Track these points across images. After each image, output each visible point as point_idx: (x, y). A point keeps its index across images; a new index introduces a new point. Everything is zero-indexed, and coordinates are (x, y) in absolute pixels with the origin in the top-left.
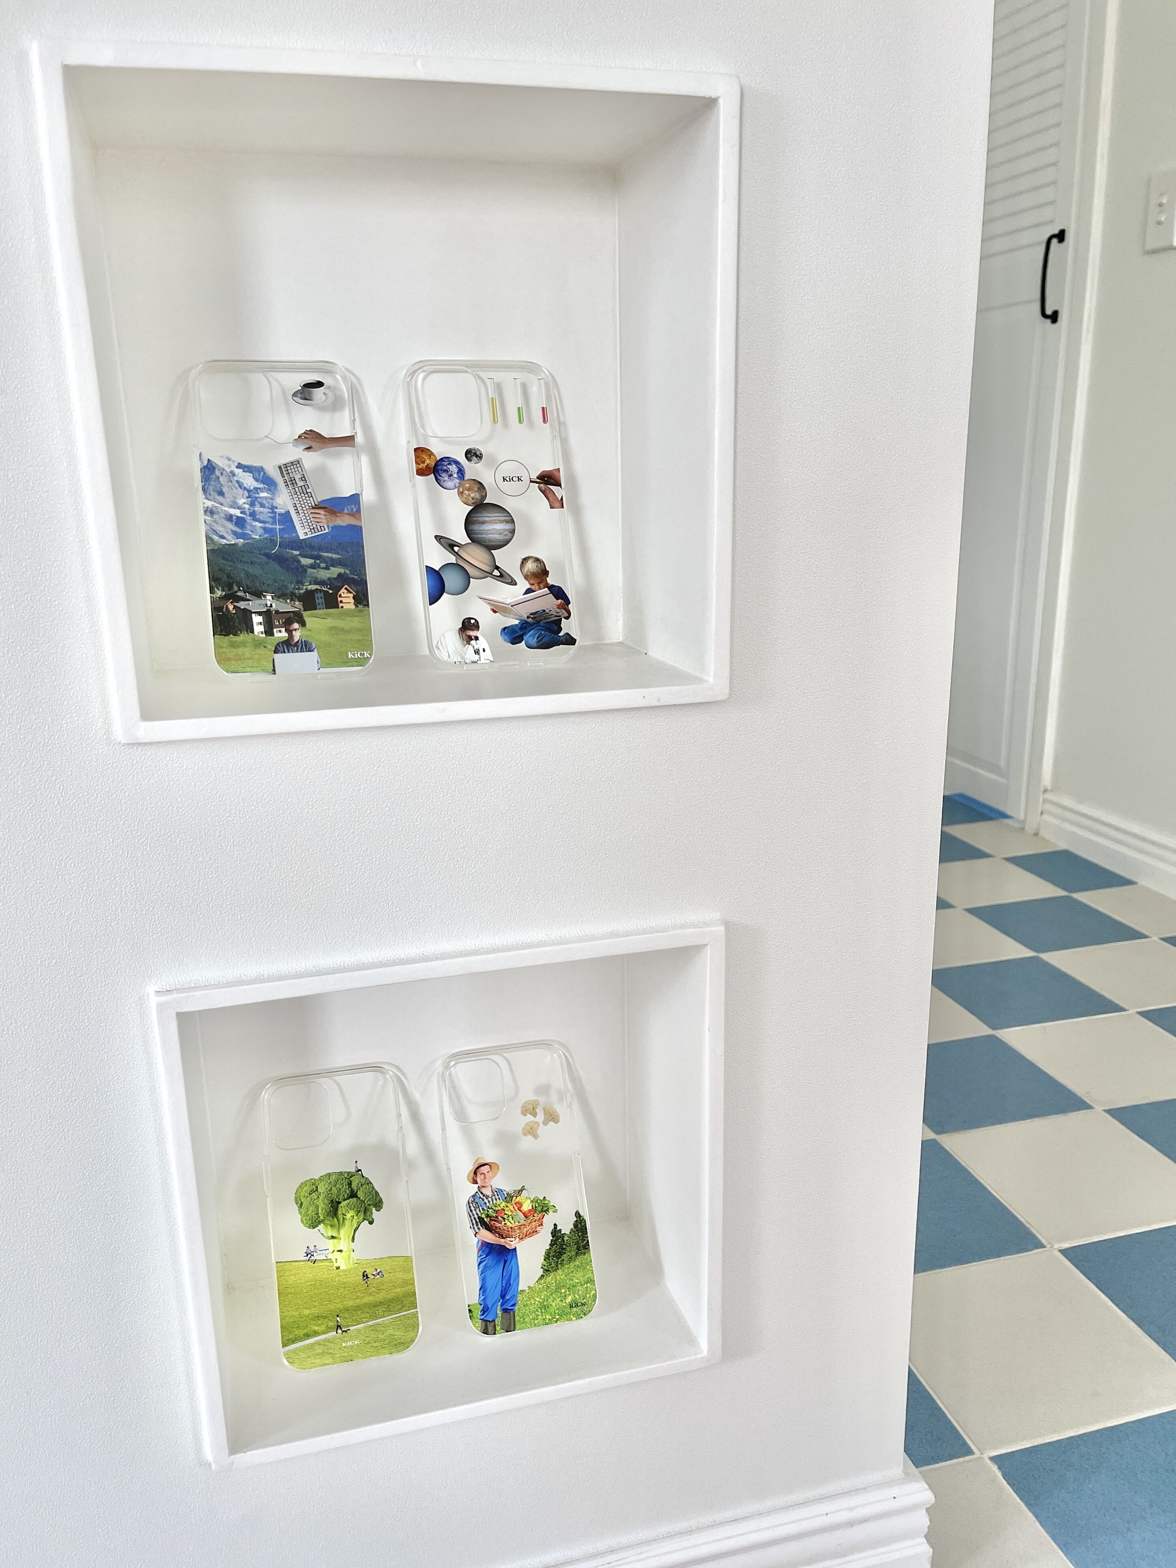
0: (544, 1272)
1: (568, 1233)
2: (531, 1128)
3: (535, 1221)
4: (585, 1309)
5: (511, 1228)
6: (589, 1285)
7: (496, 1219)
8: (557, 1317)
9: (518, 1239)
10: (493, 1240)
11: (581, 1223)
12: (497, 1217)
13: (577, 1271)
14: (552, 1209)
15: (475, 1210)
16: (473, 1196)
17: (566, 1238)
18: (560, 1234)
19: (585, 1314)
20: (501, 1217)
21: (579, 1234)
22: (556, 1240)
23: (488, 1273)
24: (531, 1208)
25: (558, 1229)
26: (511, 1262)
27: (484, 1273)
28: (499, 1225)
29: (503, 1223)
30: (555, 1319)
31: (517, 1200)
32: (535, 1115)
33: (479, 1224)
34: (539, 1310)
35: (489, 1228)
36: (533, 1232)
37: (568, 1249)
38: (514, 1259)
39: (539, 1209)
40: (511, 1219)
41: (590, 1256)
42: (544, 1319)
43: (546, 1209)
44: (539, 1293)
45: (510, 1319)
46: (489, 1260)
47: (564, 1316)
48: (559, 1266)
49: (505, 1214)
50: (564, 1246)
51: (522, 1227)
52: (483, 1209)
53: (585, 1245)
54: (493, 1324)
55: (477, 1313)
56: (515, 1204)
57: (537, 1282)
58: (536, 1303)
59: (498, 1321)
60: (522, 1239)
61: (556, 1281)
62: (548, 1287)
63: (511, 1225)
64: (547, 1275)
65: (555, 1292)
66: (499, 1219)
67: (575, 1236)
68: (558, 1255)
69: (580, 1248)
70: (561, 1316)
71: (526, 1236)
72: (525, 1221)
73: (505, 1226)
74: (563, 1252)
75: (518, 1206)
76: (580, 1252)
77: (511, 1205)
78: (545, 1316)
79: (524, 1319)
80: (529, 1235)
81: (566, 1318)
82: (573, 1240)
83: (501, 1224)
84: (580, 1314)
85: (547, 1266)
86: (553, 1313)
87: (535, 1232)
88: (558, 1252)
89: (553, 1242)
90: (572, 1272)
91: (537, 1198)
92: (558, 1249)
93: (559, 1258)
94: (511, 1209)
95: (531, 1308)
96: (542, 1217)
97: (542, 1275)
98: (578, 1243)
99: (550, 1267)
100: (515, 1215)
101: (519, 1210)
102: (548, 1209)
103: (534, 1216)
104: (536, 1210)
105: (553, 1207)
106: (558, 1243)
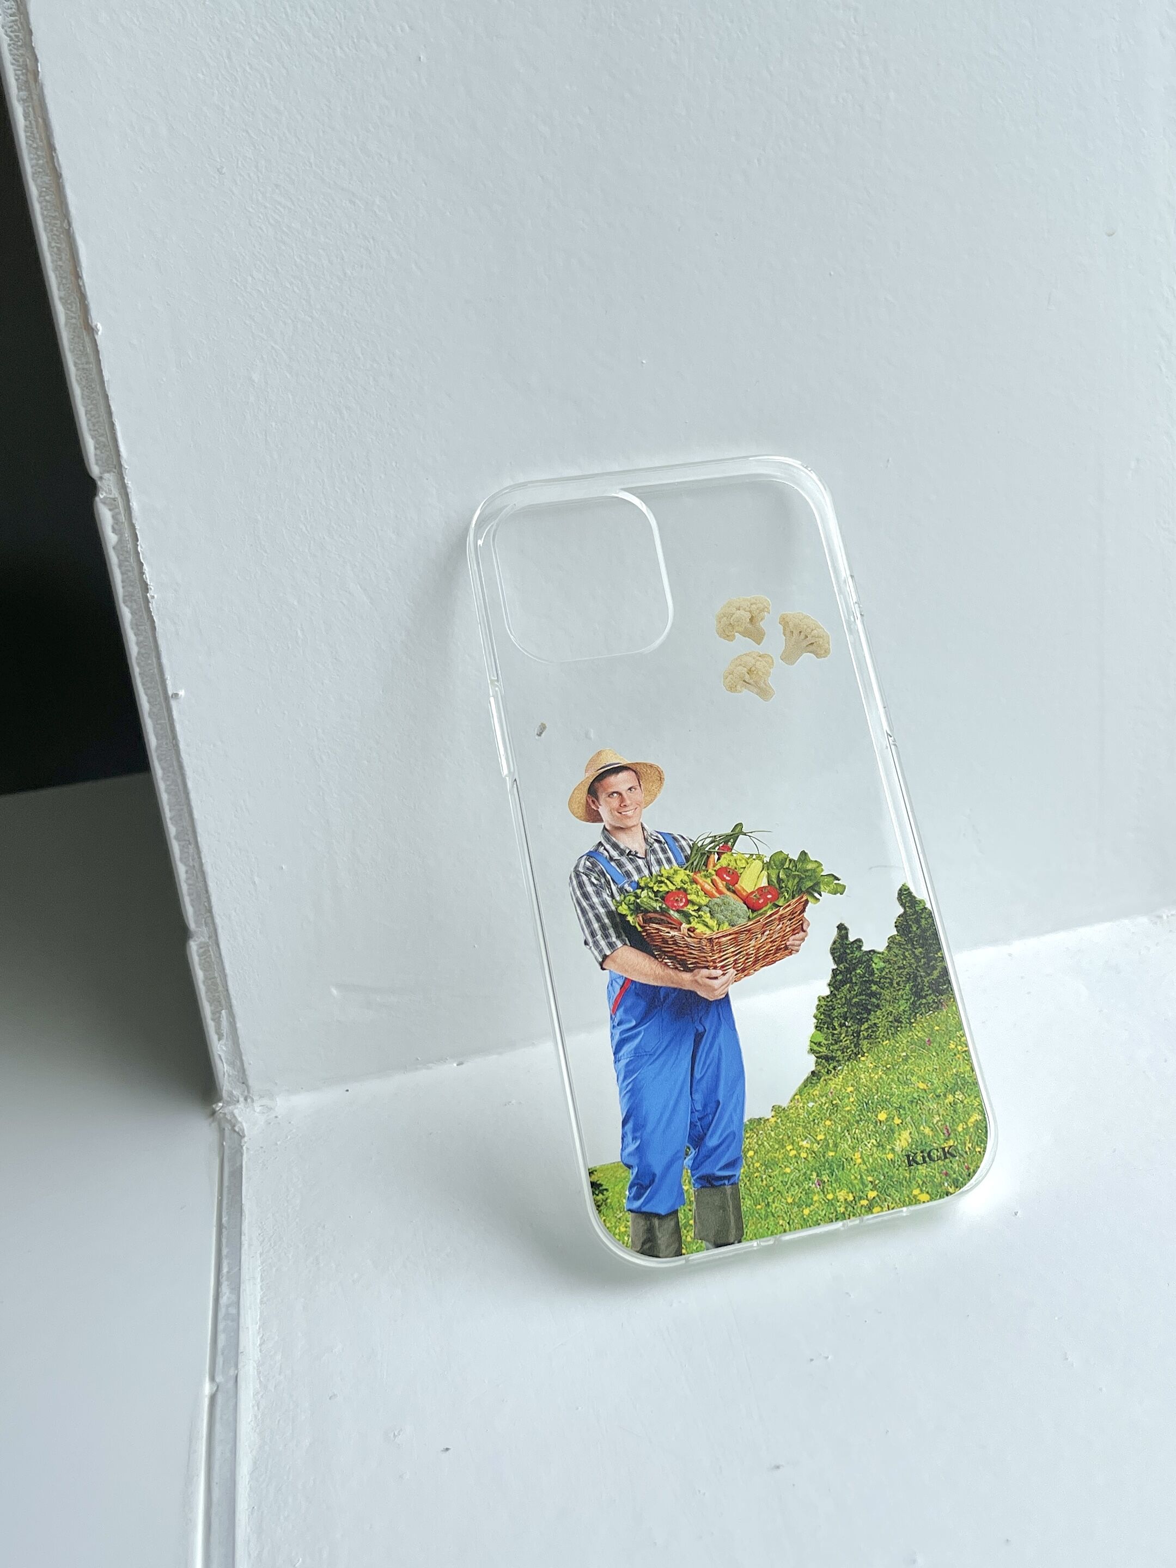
0: (817, 1064)
1: (881, 947)
2: (750, 672)
3: (781, 918)
4: (955, 1166)
5: (710, 940)
6: (959, 1096)
7: (663, 918)
8: (872, 1194)
9: (732, 972)
10: (656, 978)
11: (917, 921)
12: (664, 912)
13: (920, 1056)
14: (828, 884)
17: (877, 964)
18: (857, 954)
19: (957, 1184)
20: (678, 911)
21: (917, 952)
22: (849, 970)
23: (647, 1072)
24: (764, 883)
25: (852, 939)
26: (714, 1038)
28: (673, 933)
29: (685, 926)
30: (864, 1202)
31: (724, 862)
32: (757, 635)
34: (814, 1175)
36: (778, 950)
37: (887, 994)
38: (723, 1028)
39: (791, 884)
40: (707, 917)
41: (957, 1013)
42: (830, 1203)
43: (810, 884)
44: (810, 1125)
45: (723, 1208)
46: (647, 1035)
47: (892, 1191)
48: (865, 1044)
49: (689, 902)
50: (874, 988)
51: (743, 937)
53: (938, 982)
56: (718, 873)
57: (800, 1092)
58: (803, 1155)
59: (686, 1215)
60: (743, 970)
61: (857, 1090)
62: (837, 1105)
63: (708, 932)
64: (828, 1072)
65: (858, 1122)
66: (670, 917)
67: (905, 958)
68: (858, 1013)
69: (922, 990)
70: (883, 1191)
71: (755, 963)
72: (749, 919)
73: (691, 937)
74: (873, 1005)
75: (728, 878)
76: (924, 1001)
77: (706, 876)
78: (834, 1193)
79: (768, 1205)
80: (764, 958)
81: (897, 1196)
82: (899, 968)
83: (680, 930)
84: (941, 1184)
85: (828, 1046)
86: (856, 1182)
87: (782, 950)
88: (857, 1004)
89: (839, 977)
90: (906, 1059)
91: (781, 857)
92: (856, 996)
93: (861, 1022)
94: (707, 887)
95: (788, 1170)
96: (801, 907)
97: (813, 1073)
98: (915, 978)
99: (836, 1047)
100: (719, 906)
101: (729, 889)
102: (817, 884)
103: (776, 905)
104: (781, 887)
105: (831, 879)
106: (854, 980)
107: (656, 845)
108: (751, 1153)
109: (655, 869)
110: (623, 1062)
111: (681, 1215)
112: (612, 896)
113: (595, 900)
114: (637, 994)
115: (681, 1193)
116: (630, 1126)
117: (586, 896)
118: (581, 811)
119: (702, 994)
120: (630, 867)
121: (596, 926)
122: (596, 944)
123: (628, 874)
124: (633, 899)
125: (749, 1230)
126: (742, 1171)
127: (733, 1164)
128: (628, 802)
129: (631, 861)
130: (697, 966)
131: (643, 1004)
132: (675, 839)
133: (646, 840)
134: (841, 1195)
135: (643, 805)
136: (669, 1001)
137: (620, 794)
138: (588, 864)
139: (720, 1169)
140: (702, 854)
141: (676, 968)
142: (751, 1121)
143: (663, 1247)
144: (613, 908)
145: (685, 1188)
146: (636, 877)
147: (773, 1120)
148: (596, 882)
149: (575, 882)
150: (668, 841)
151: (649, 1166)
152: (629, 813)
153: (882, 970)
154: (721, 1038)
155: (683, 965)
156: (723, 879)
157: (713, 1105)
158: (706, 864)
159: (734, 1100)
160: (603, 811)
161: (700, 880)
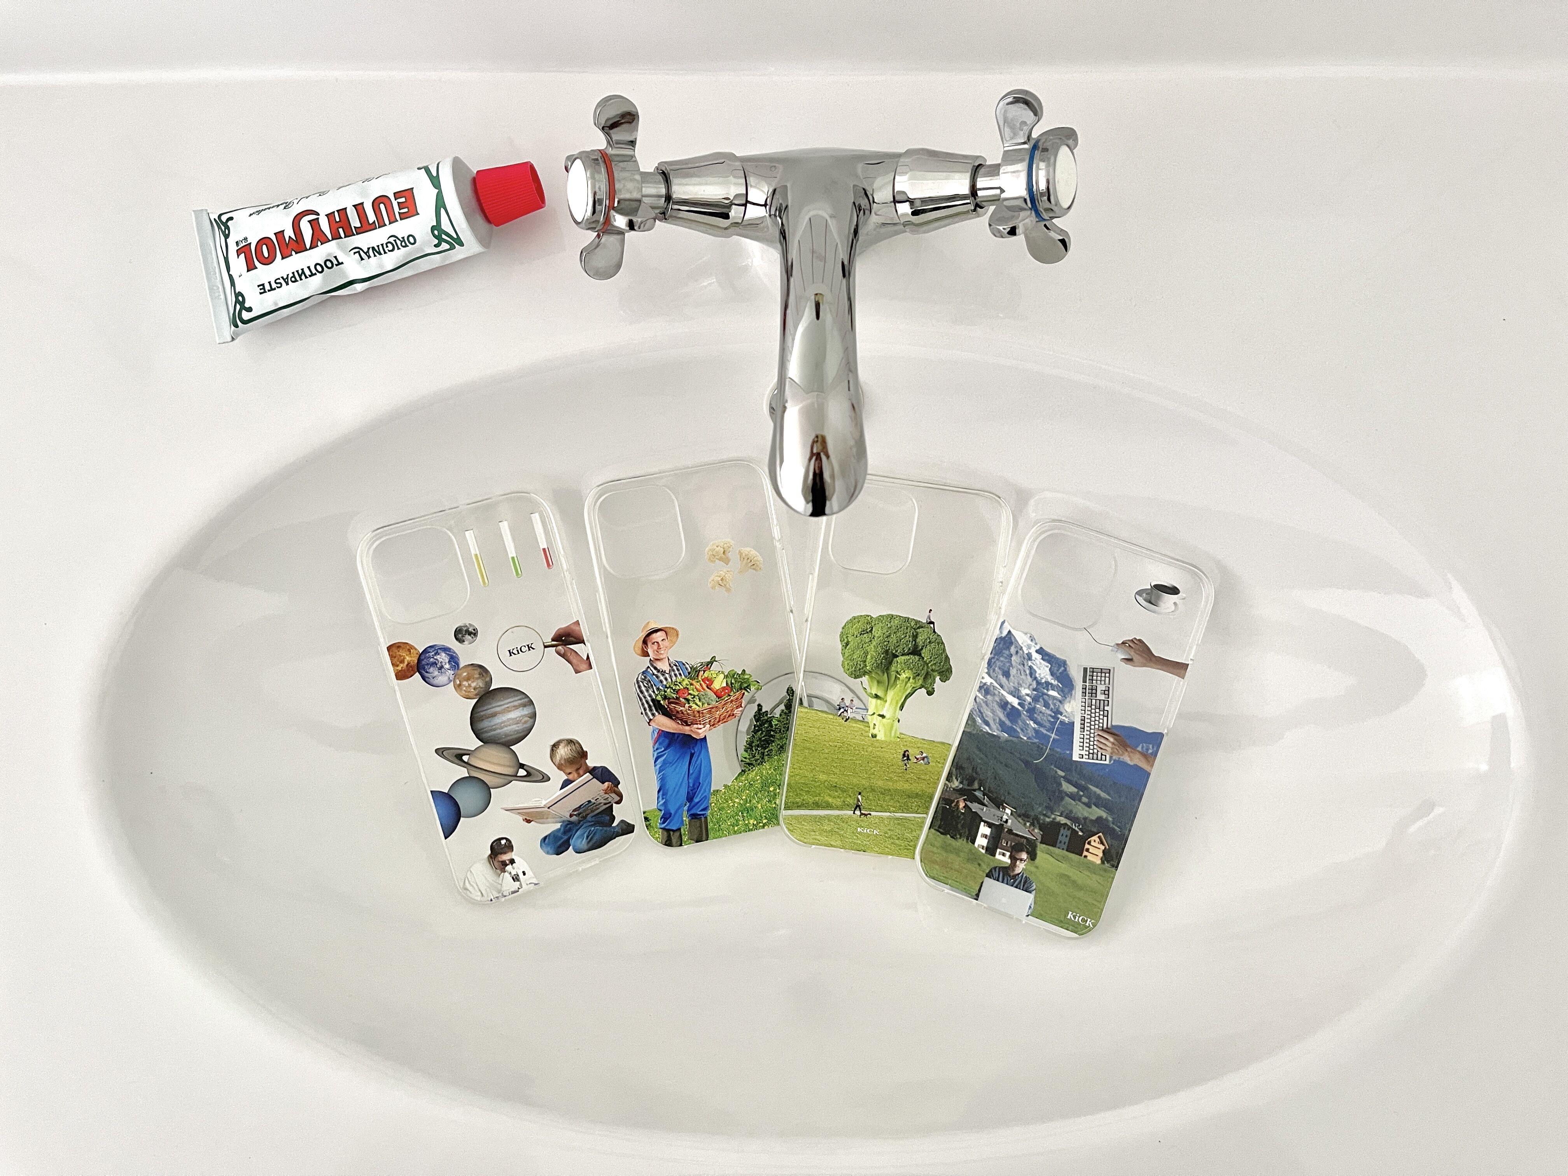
0: (744, 766)
1: (776, 714)
2: (722, 580)
3: (732, 701)
5: (699, 712)
7: (677, 701)
8: (765, 821)
9: (708, 726)
12: (677, 698)
14: (754, 685)
17: (774, 722)
18: (766, 718)
20: (685, 699)
22: (761, 725)
23: (669, 770)
24: (724, 685)
25: (764, 710)
26: (699, 756)
28: (681, 709)
29: (687, 705)
30: (761, 824)
31: (706, 675)
32: (726, 561)
34: (740, 814)
36: (729, 716)
37: (778, 736)
39: (737, 685)
40: (697, 701)
42: (746, 825)
43: (746, 685)
44: (739, 793)
45: (701, 827)
46: (669, 754)
47: (774, 820)
48: (766, 758)
49: (691, 694)
50: (772, 733)
51: (713, 710)
54: (679, 833)
55: (656, 821)
56: (703, 680)
57: (736, 779)
58: (736, 805)
59: (684, 830)
60: (713, 725)
61: (762, 777)
62: (752, 784)
63: (697, 708)
64: (749, 770)
65: (761, 791)
66: (680, 701)
67: (787, 720)
68: (764, 744)
70: (769, 820)
71: (719, 722)
72: (717, 702)
73: (689, 710)
74: (771, 740)
75: (708, 683)
77: (697, 682)
78: (748, 820)
79: (720, 826)
80: (723, 720)
82: (785, 724)
83: (684, 707)
85: (749, 759)
86: (758, 816)
87: (731, 716)
88: (763, 741)
89: (757, 728)
91: (733, 672)
92: (763, 737)
93: (765, 748)
94: (698, 687)
95: (729, 811)
96: (741, 696)
97: (742, 770)
99: (753, 759)
100: (703, 696)
101: (708, 688)
102: (750, 685)
103: (729, 695)
104: (732, 687)
105: (756, 683)
106: (763, 729)
107: (675, 667)
108: (713, 804)
109: (674, 678)
110: (658, 766)
111: (682, 830)
112: (654, 692)
113: (646, 694)
114: (665, 737)
116: (661, 793)
117: (642, 692)
118: (640, 652)
120: (662, 678)
121: (646, 706)
122: (646, 714)
123: (661, 682)
124: (663, 693)
125: (711, 835)
126: (709, 812)
127: (705, 809)
128: (662, 646)
129: (663, 675)
130: (692, 724)
132: (684, 664)
133: (670, 665)
134: (751, 822)
136: (679, 739)
137: (657, 643)
138: (643, 677)
139: (701, 811)
140: (696, 671)
141: (682, 725)
142: (714, 791)
144: (654, 697)
145: (684, 819)
146: (665, 683)
147: (723, 791)
148: (646, 685)
149: (636, 685)
150: (680, 665)
151: (669, 810)
152: (662, 652)
153: (776, 725)
154: (702, 756)
156: (705, 683)
158: (698, 676)
160: (650, 651)
161: (695, 684)
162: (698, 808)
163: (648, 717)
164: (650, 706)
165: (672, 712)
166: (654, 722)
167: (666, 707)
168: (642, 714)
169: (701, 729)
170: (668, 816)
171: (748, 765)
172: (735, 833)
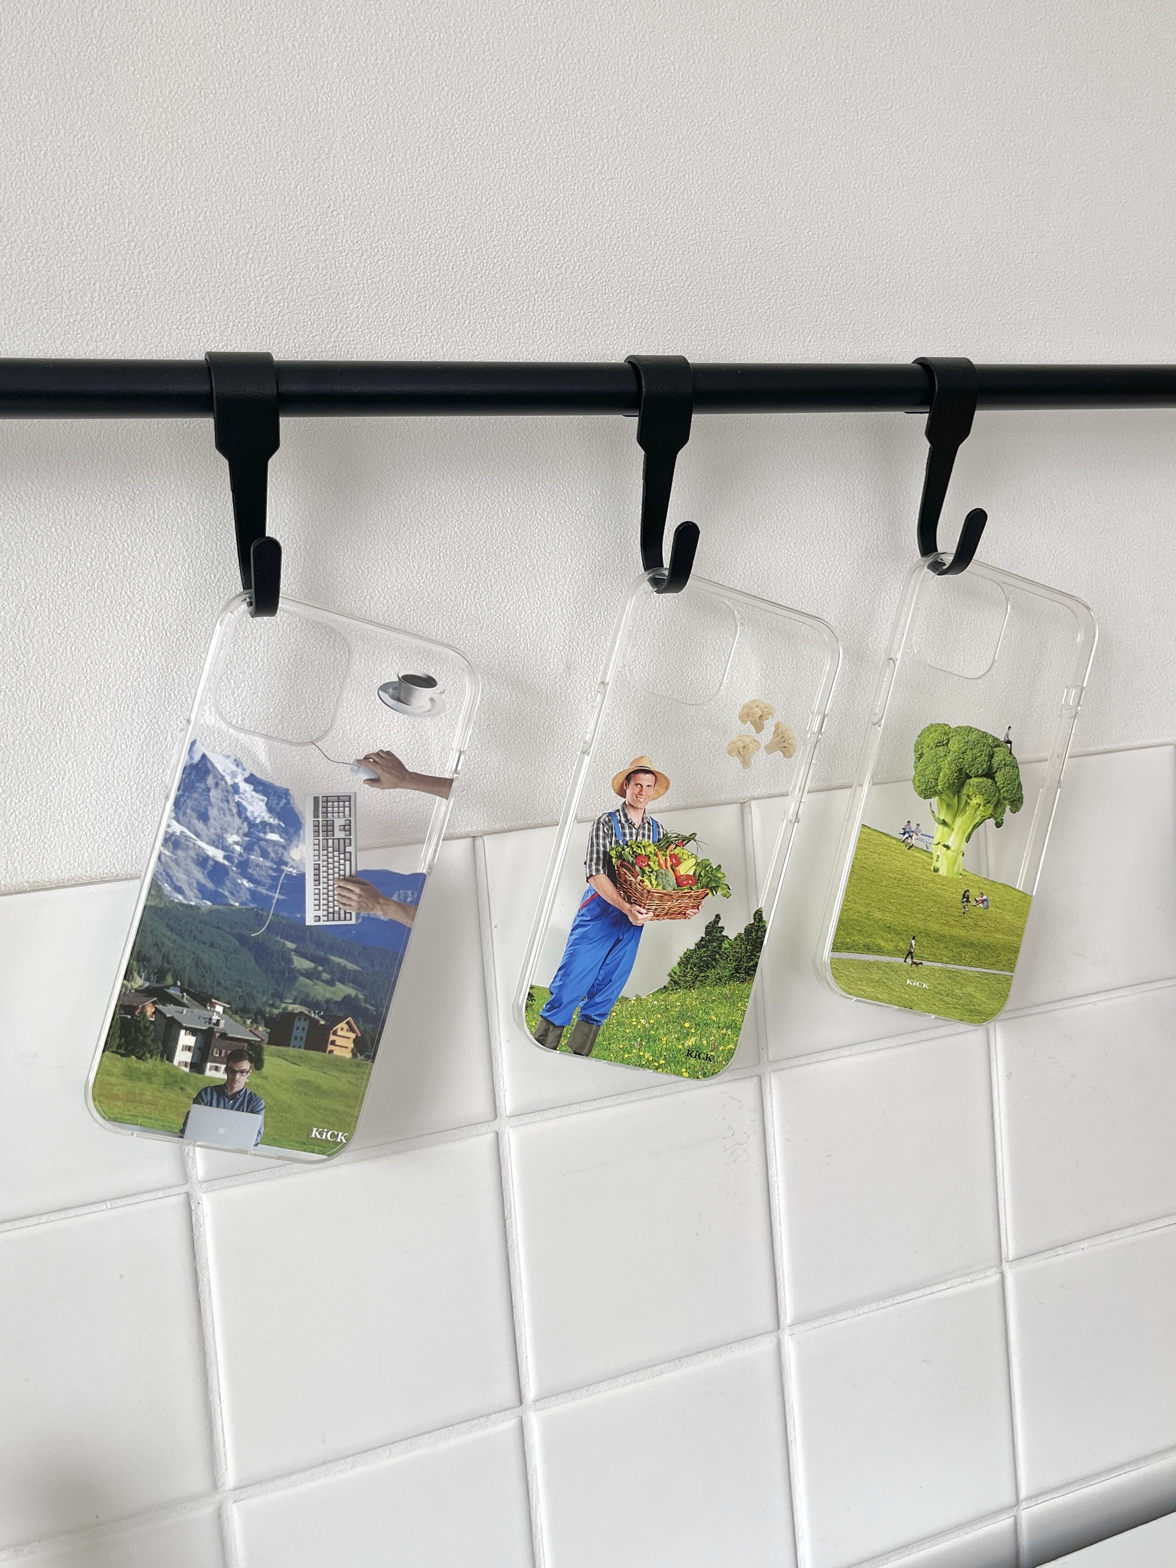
0: (669, 983)
1: (732, 937)
2: (744, 747)
3: (690, 897)
4: (709, 1066)
5: (649, 892)
6: (729, 1032)
8: (662, 1062)
11: (757, 931)
12: (633, 865)
13: (721, 1003)
14: (723, 889)
15: (604, 839)
16: (610, 814)
17: (725, 945)
18: (718, 934)
19: (705, 1075)
20: (641, 868)
21: (748, 947)
22: (710, 941)
23: (583, 948)
24: (691, 873)
25: (720, 925)
27: (577, 944)
28: (632, 878)
29: (640, 878)
30: (656, 1064)
31: (676, 851)
32: (759, 727)
33: (601, 863)
34: (639, 1039)
35: (613, 876)
36: (680, 913)
37: (722, 963)
39: (704, 880)
40: (653, 878)
41: (750, 989)
42: (640, 1057)
43: (714, 885)
44: (649, 1013)
45: (587, 1036)
47: (673, 1065)
48: (698, 984)
49: (648, 865)
50: (717, 956)
51: (666, 897)
52: (617, 842)
53: (749, 968)
54: (559, 1032)
55: (541, 1005)
56: (671, 856)
57: (653, 994)
58: (639, 1027)
61: (682, 1005)
62: (668, 1009)
63: (650, 886)
64: (672, 990)
65: (673, 1022)
66: (634, 869)
67: (741, 948)
68: (703, 966)
69: (740, 968)
70: (668, 1062)
71: (666, 914)
72: (674, 890)
73: (639, 885)
74: (712, 965)
75: (674, 861)
76: (738, 975)
77: (664, 855)
78: (644, 1053)
79: (610, 1044)
81: (673, 1068)
82: (735, 952)
83: (636, 878)
84: (697, 1072)
85: (679, 976)
86: (657, 1052)
87: (682, 914)
88: (704, 961)
90: (714, 1001)
91: (708, 863)
92: (706, 956)
93: (702, 971)
94: (661, 861)
95: (628, 1031)
96: (703, 895)
97: (665, 986)
98: (741, 960)
99: (683, 979)
100: (662, 874)
101: (672, 868)
102: (718, 887)
103: (691, 889)
104: (699, 880)
105: (726, 887)
106: (710, 948)
107: (647, 825)
115: (570, 1019)
116: (562, 972)
119: (631, 919)
124: (620, 849)
125: (594, 1053)
127: (603, 1015)
131: (599, 910)
134: (647, 1055)
135: (651, 798)
141: (624, 899)
142: (622, 997)
143: (549, 1042)
145: (574, 1017)
147: (633, 1002)
150: (655, 825)
151: (561, 997)
153: (726, 949)
155: (629, 899)
156: (671, 861)
157: (608, 980)
158: (667, 848)
159: (619, 983)
161: (660, 856)
162: (596, 1010)
163: (591, 871)
164: (598, 858)
165: (620, 878)
166: (595, 880)
167: (616, 868)
168: (585, 863)
169: (642, 914)
170: (557, 1005)
171: (675, 983)
172: (623, 1061)
